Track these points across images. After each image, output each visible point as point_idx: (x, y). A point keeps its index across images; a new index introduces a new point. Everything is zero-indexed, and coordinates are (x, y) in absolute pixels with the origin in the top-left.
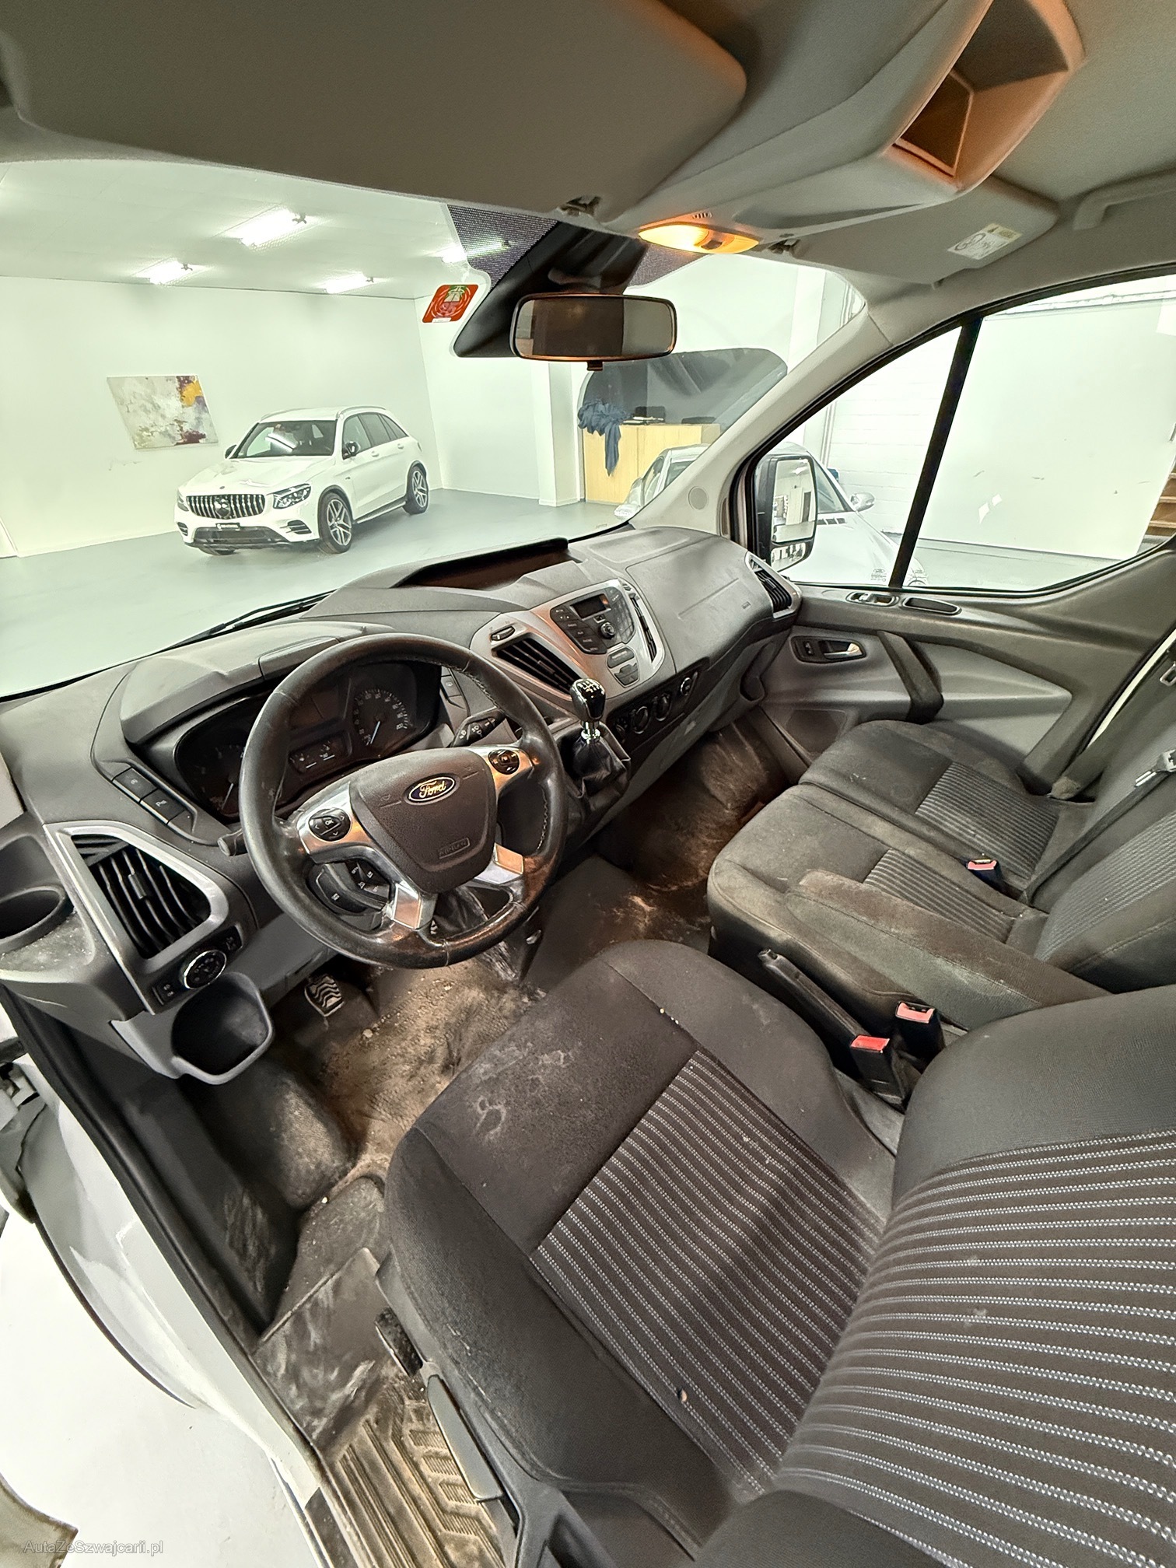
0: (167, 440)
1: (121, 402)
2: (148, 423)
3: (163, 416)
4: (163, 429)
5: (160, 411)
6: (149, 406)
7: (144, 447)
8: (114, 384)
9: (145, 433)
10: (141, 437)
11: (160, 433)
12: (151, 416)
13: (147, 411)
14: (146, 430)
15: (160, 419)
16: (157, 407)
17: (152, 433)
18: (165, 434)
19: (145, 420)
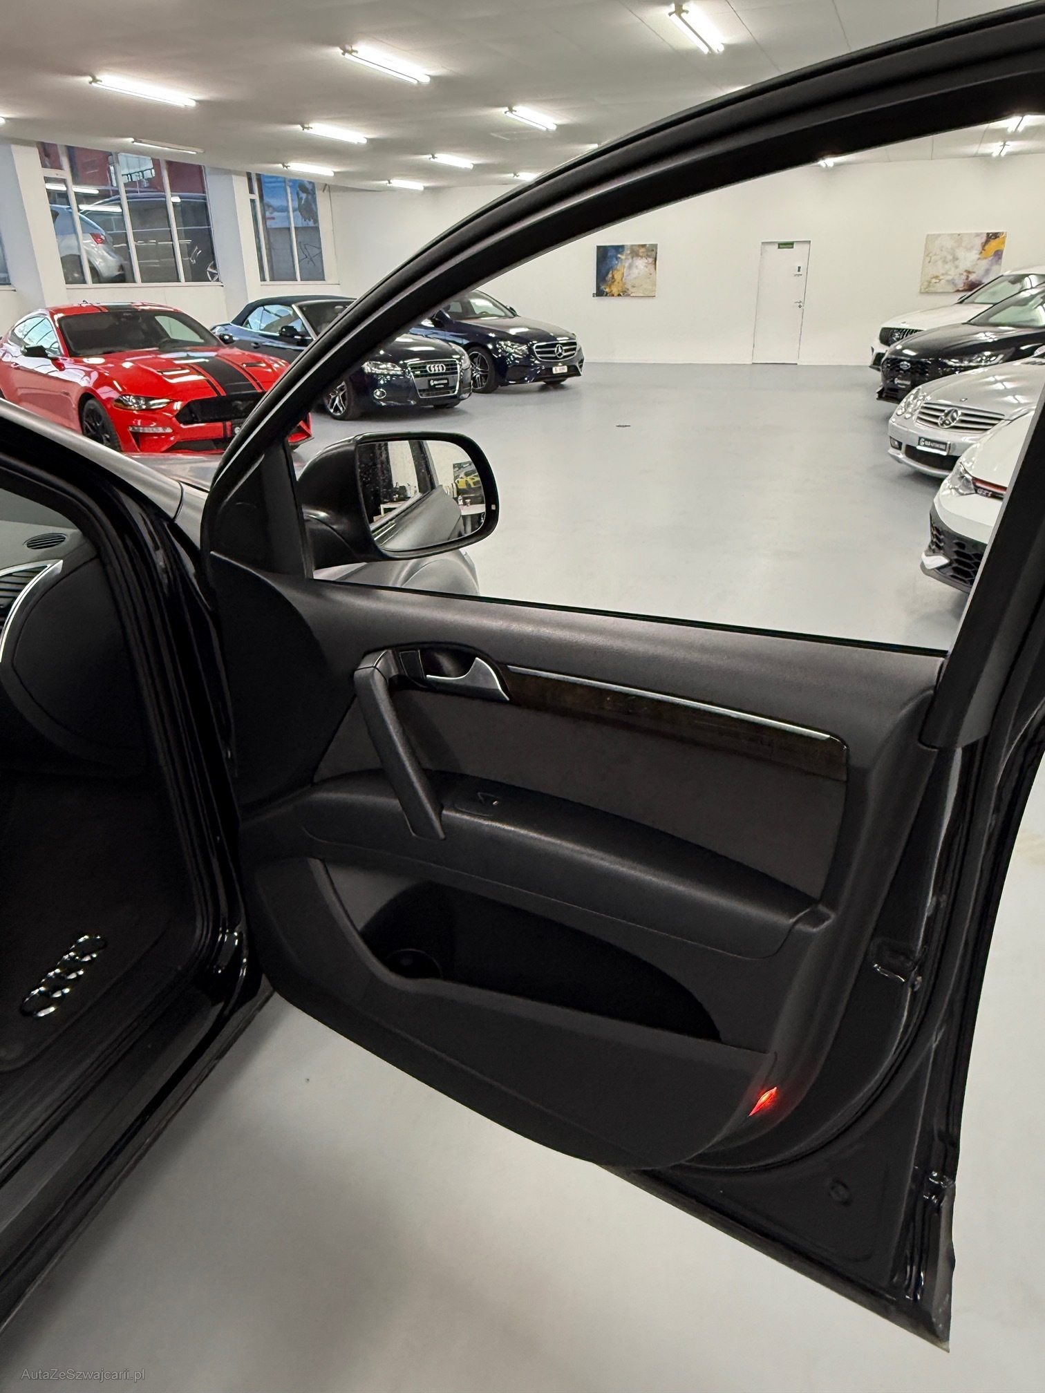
0: (951, 288)
1: (927, 254)
2: (942, 271)
3: (957, 267)
4: (949, 278)
5: (957, 263)
6: (950, 257)
7: (927, 293)
8: (930, 239)
9: (934, 280)
10: (930, 282)
11: (948, 281)
12: (947, 267)
13: (945, 262)
14: (936, 277)
15: (953, 269)
16: (955, 259)
17: (940, 280)
18: (952, 282)
19: (939, 269)
